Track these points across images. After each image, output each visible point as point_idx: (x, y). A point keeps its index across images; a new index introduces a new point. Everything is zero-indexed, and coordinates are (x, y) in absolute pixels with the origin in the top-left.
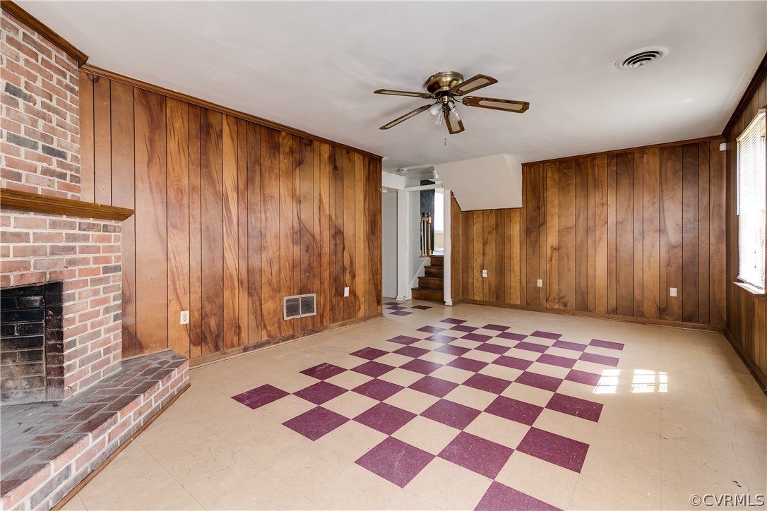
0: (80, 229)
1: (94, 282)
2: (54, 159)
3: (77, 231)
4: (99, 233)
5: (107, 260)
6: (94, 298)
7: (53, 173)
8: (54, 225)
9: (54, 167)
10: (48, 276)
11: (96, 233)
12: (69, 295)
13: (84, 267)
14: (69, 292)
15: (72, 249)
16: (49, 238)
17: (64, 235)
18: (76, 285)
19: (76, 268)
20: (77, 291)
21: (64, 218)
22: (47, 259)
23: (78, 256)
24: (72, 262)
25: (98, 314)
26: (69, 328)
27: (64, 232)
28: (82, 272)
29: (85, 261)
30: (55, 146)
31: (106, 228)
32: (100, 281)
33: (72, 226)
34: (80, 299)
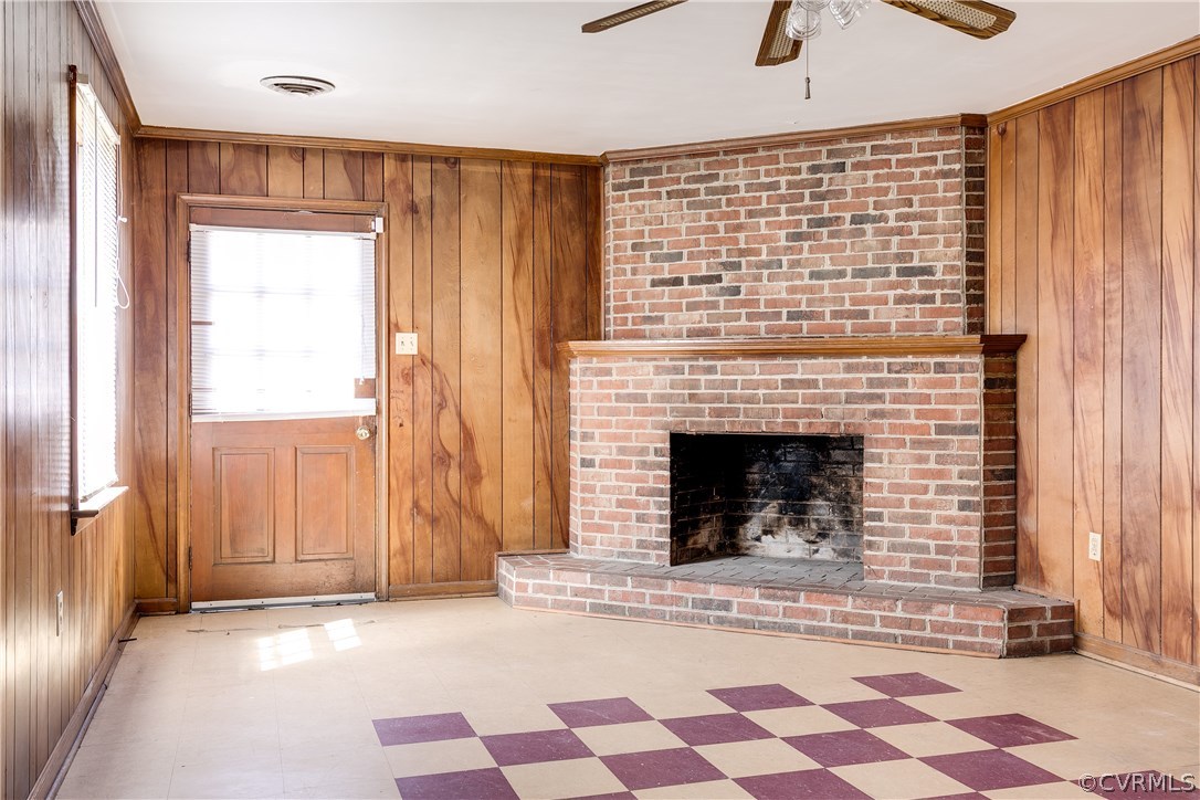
0: (890, 371)
1: (916, 444)
2: (915, 280)
3: (885, 374)
4: (926, 376)
5: (946, 414)
6: (917, 466)
7: (912, 299)
8: (849, 368)
9: (916, 291)
10: (843, 427)
11: (922, 376)
12: (872, 454)
13: (898, 422)
14: (873, 450)
15: (880, 398)
16: (843, 384)
17: (864, 380)
18: (884, 443)
19: (885, 422)
20: (886, 451)
21: (864, 359)
22: (839, 408)
23: (888, 406)
24: (874, 414)
25: (925, 490)
26: (873, 495)
27: (864, 376)
28: (893, 429)
29: (899, 414)
30: (916, 263)
31: (940, 368)
32: (930, 444)
33: (877, 368)
34: (890, 462)
